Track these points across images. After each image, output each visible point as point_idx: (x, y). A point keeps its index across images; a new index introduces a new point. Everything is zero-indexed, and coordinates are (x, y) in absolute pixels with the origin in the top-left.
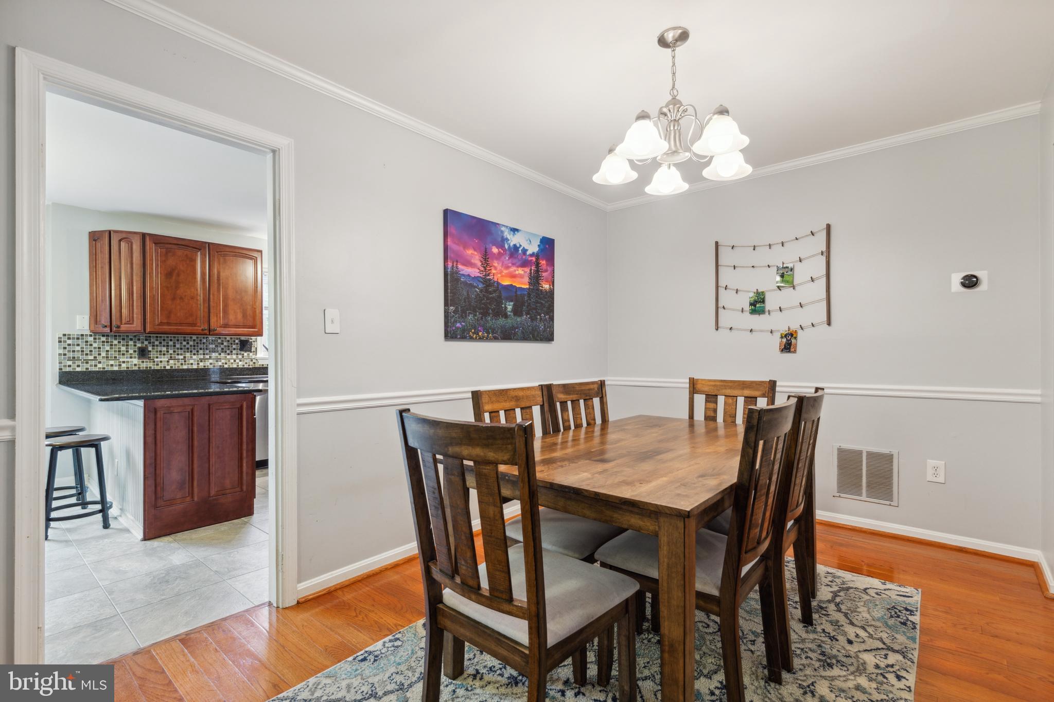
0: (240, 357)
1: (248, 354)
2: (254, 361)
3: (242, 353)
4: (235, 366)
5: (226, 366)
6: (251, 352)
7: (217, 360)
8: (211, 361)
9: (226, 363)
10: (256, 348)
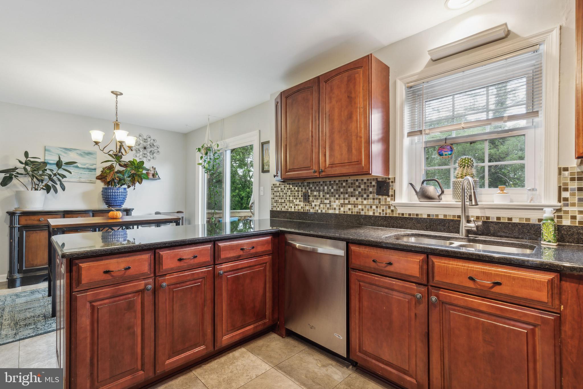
0: (377, 202)
1: (386, 199)
2: (392, 208)
3: (380, 197)
4: (371, 213)
5: (363, 213)
6: (388, 196)
7: (355, 205)
8: (350, 206)
9: (362, 210)
10: (394, 190)
